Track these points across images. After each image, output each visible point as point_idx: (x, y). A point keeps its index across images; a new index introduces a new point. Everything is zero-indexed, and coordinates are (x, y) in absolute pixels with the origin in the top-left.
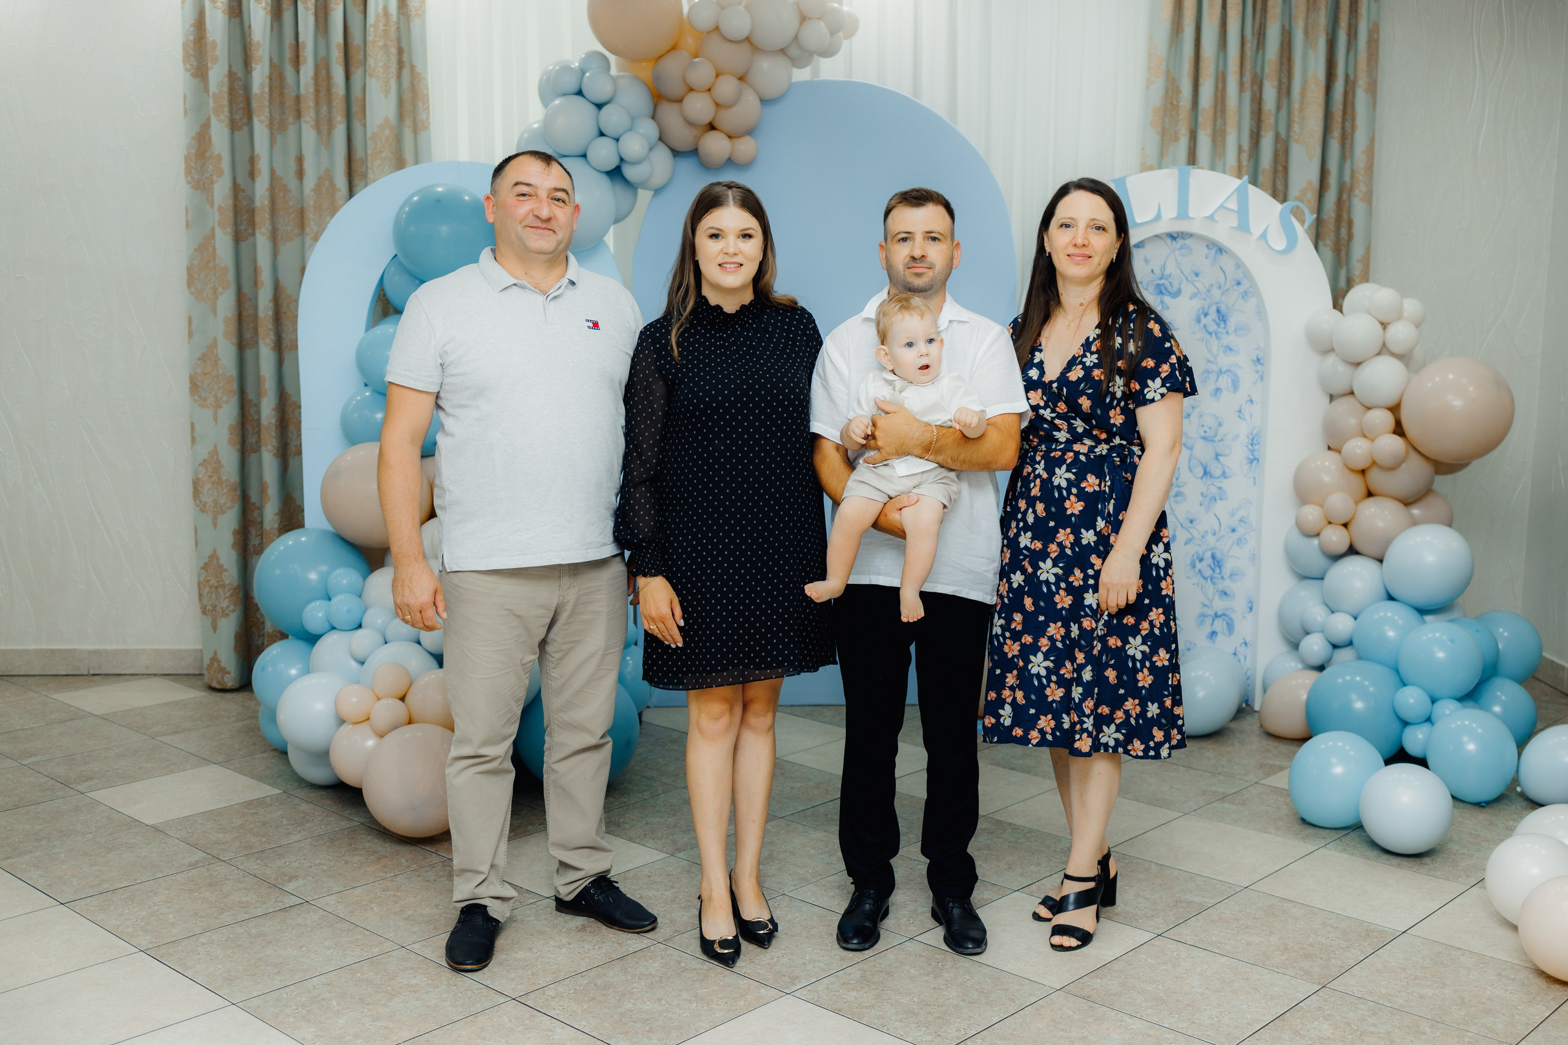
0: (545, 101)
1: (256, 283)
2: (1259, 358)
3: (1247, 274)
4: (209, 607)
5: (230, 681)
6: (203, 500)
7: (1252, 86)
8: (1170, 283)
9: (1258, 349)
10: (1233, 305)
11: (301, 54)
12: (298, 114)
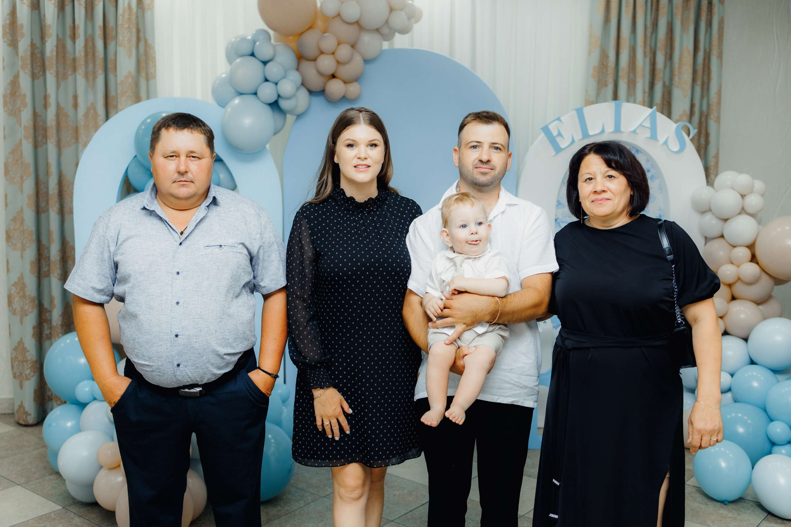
0: (230, 60)
1: (47, 173)
2: (661, 215)
3: (654, 165)
4: (18, 374)
5: (31, 420)
6: (14, 308)
7: (650, 54)
9: (660, 210)
11: (76, 32)
12: (75, 70)
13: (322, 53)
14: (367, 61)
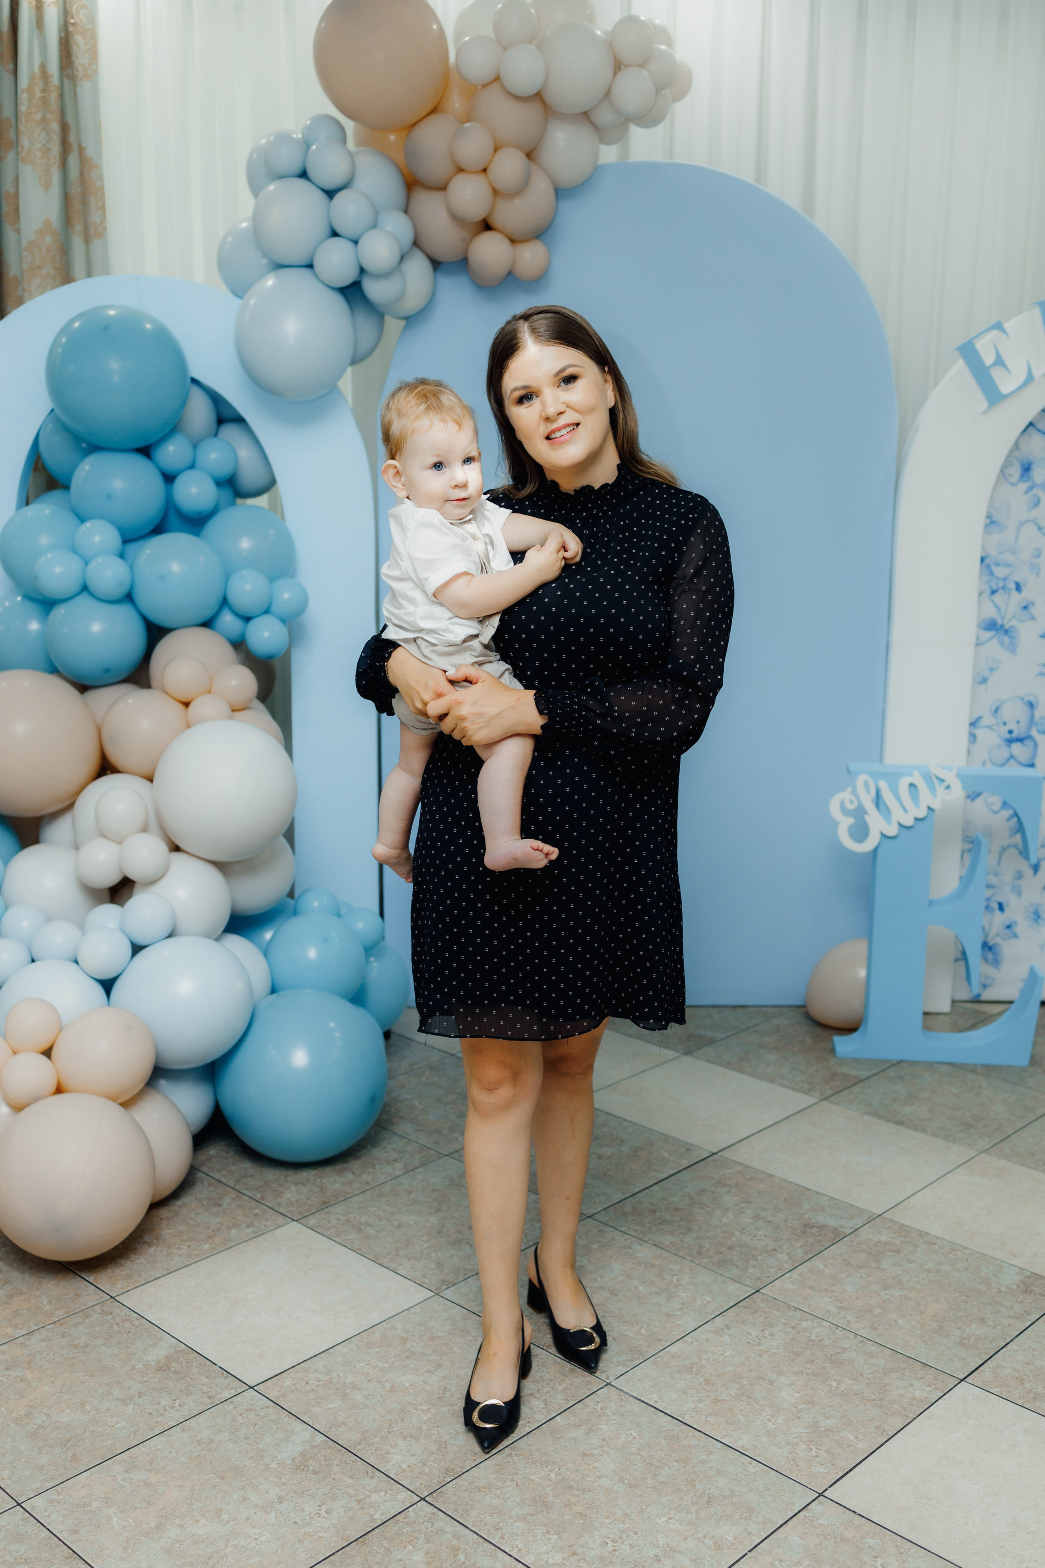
0: (255, 187)
13: (459, 170)
14: (560, 192)
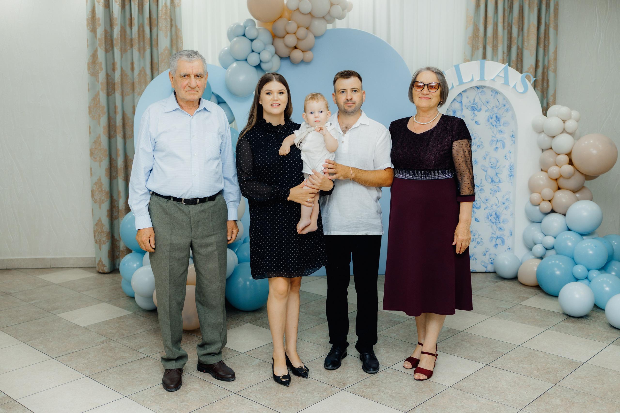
0: (230, 37)
1: (115, 112)
2: (513, 135)
3: (508, 102)
4: (98, 240)
5: (106, 269)
6: (95, 198)
7: (508, 27)
8: (477, 106)
9: (512, 131)
10: (502, 114)
11: (133, 22)
12: (132, 46)
13: (288, 33)
14: (317, 37)
